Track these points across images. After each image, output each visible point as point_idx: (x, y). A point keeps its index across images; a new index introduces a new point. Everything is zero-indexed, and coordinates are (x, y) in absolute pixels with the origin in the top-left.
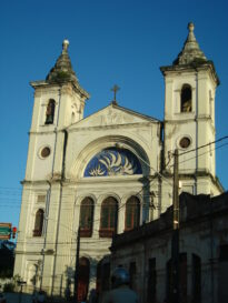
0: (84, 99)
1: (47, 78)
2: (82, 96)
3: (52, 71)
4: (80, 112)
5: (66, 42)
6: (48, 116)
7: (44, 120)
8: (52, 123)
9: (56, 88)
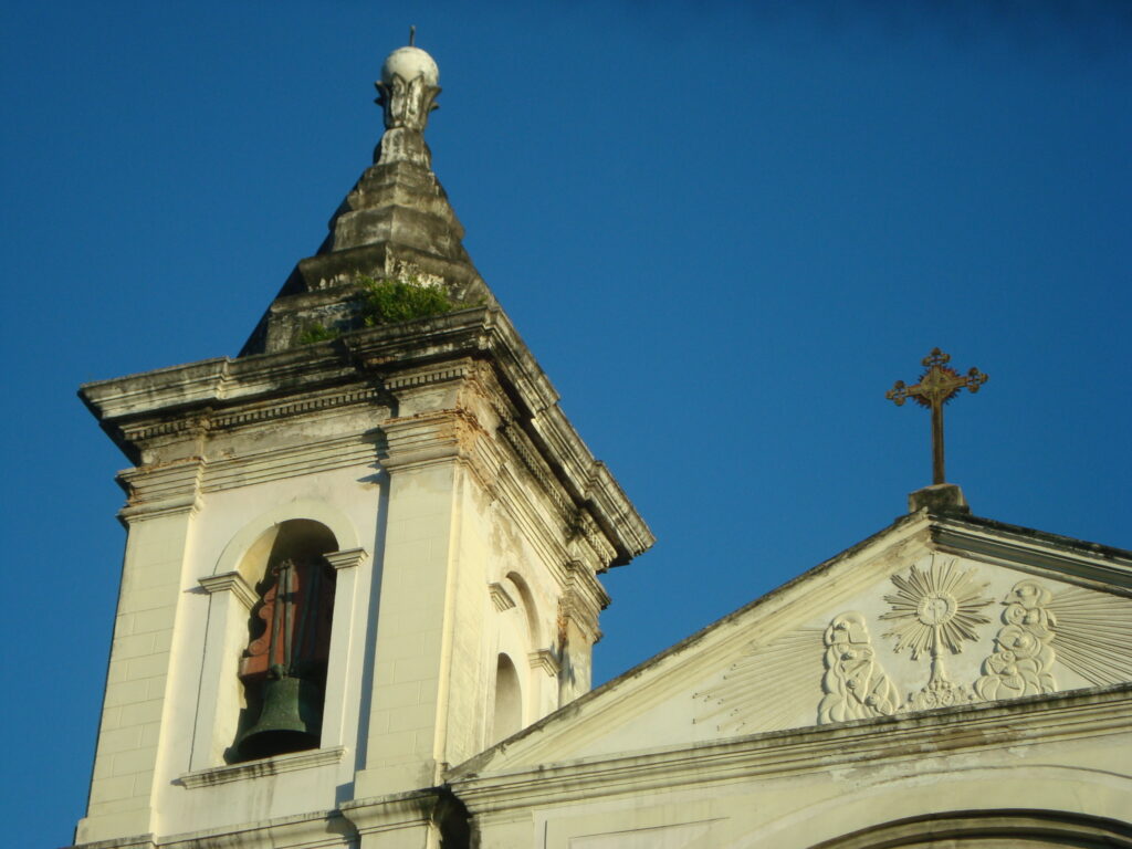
0: (593, 550)
1: (256, 343)
2: (579, 515)
3: (296, 285)
4: (559, 661)
5: (415, 63)
6: (256, 687)
7: (226, 725)
8: (309, 739)
9: (346, 424)
